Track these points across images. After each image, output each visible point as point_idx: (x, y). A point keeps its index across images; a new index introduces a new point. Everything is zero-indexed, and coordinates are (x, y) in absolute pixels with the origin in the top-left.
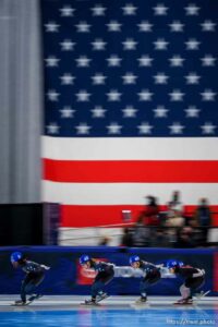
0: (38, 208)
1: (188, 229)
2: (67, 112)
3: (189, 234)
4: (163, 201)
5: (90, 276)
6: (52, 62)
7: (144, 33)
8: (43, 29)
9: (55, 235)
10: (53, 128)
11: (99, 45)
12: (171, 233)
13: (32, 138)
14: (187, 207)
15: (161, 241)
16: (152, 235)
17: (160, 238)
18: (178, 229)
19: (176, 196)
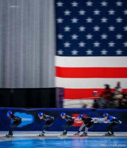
0: (53, 90)
1: (124, 100)
2: (67, 45)
3: (125, 102)
4: (112, 86)
5: (78, 122)
6: (60, 21)
7: (104, 7)
8: (56, 5)
9: (61, 103)
10: (60, 52)
11: (82, 12)
12: (117, 102)
13: (50, 57)
14: (124, 90)
15: (112, 106)
16: (108, 103)
17: (112, 104)
18: (120, 100)
19: (119, 84)
